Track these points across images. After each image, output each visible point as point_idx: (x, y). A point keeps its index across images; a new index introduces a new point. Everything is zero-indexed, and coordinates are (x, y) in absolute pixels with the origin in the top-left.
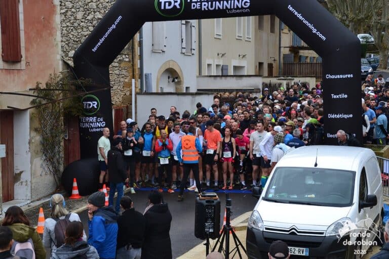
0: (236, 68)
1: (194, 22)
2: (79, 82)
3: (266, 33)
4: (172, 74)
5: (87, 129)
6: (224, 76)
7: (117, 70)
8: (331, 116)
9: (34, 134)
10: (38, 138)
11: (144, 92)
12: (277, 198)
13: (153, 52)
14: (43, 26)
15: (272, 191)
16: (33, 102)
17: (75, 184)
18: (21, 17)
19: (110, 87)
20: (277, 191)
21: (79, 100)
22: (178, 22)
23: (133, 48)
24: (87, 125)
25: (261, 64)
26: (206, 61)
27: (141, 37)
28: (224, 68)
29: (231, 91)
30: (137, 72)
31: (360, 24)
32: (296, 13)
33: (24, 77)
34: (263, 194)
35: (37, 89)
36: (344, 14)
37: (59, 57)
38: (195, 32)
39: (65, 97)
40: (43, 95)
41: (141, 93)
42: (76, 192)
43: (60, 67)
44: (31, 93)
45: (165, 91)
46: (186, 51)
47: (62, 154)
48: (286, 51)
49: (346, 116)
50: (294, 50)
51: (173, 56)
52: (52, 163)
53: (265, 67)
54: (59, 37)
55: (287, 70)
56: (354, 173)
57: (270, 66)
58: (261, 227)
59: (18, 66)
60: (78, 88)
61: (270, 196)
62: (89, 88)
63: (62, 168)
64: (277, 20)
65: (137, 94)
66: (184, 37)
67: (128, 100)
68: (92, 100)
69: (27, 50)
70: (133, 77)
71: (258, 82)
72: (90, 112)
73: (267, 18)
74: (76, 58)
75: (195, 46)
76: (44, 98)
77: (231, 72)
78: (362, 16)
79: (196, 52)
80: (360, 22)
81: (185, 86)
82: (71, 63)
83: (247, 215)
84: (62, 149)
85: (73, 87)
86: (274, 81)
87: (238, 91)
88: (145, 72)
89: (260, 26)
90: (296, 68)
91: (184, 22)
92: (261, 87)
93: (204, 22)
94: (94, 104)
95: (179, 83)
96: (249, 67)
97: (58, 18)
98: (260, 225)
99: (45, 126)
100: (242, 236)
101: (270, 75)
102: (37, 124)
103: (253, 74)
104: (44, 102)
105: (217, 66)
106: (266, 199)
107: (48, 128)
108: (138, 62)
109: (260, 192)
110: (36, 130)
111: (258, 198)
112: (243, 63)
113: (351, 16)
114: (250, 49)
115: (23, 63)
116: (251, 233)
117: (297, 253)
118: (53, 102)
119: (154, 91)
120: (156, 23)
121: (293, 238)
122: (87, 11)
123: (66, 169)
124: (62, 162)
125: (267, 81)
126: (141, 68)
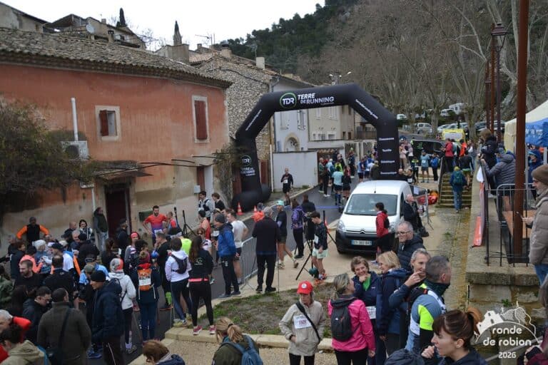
0: (330, 135)
1: (305, 111)
2: (239, 148)
3: (346, 115)
4: (293, 141)
5: (245, 175)
6: (324, 140)
7: (261, 141)
8: (382, 162)
9: (215, 179)
10: (218, 181)
11: (277, 152)
12: (353, 212)
13: (282, 129)
14: (219, 118)
15: (350, 208)
16: (214, 161)
17: (239, 206)
18: (207, 114)
19: (256, 150)
20: (353, 208)
21: (239, 159)
22: (295, 111)
23: (270, 128)
24: (244, 172)
25: (344, 133)
26: (313, 132)
27: (274, 120)
28: (323, 136)
29: (327, 149)
30: (273, 141)
31: (399, 109)
32: (360, 104)
33: (209, 147)
34: (345, 211)
35: (216, 153)
36: (389, 104)
37: (228, 135)
38: (305, 116)
39: (232, 157)
40: (220, 157)
41: (275, 152)
42: (240, 210)
43: (229, 140)
44: (213, 156)
45: (289, 150)
46: (301, 127)
47: (232, 189)
48: (358, 125)
49: (391, 162)
50: (363, 124)
51: (293, 130)
52: (226, 195)
53: (347, 135)
54: (227, 124)
55: (359, 136)
56: (397, 196)
57: (350, 134)
58: (344, 230)
59: (205, 141)
60: (239, 152)
61: (349, 211)
62: (244, 151)
63: (232, 197)
64: (352, 110)
65: (273, 153)
66: (299, 119)
67: (268, 157)
68: (246, 158)
69: (210, 132)
70: (271, 143)
71: (342, 143)
72: (246, 165)
73: (346, 107)
74: (237, 135)
75: (306, 124)
76: (220, 158)
77: (327, 138)
78: (399, 104)
79: (306, 128)
80: (398, 108)
81: (301, 147)
82: (234, 137)
83: (336, 222)
84: (231, 186)
85: (236, 151)
86: (352, 142)
87: (331, 149)
88: (277, 140)
89: (343, 111)
90: (364, 135)
91: (298, 111)
92: (344, 146)
93: (310, 110)
94: (248, 160)
95: (297, 145)
96: (337, 135)
97: (227, 113)
98: (343, 228)
99: (221, 174)
100: (333, 234)
101: (350, 138)
102: (217, 173)
103: (340, 138)
104: (220, 160)
105: (319, 135)
106: (347, 213)
107: (223, 175)
108: (273, 135)
109: (343, 209)
110: (217, 176)
111: (342, 213)
112: (334, 133)
113: (393, 104)
114: (338, 125)
115: (208, 139)
116: (338, 234)
117: (365, 244)
118: (225, 160)
119: (283, 151)
120: (282, 112)
121: (362, 235)
122: (244, 108)
123: (234, 198)
124: (232, 193)
125: (348, 142)
126: (275, 138)
